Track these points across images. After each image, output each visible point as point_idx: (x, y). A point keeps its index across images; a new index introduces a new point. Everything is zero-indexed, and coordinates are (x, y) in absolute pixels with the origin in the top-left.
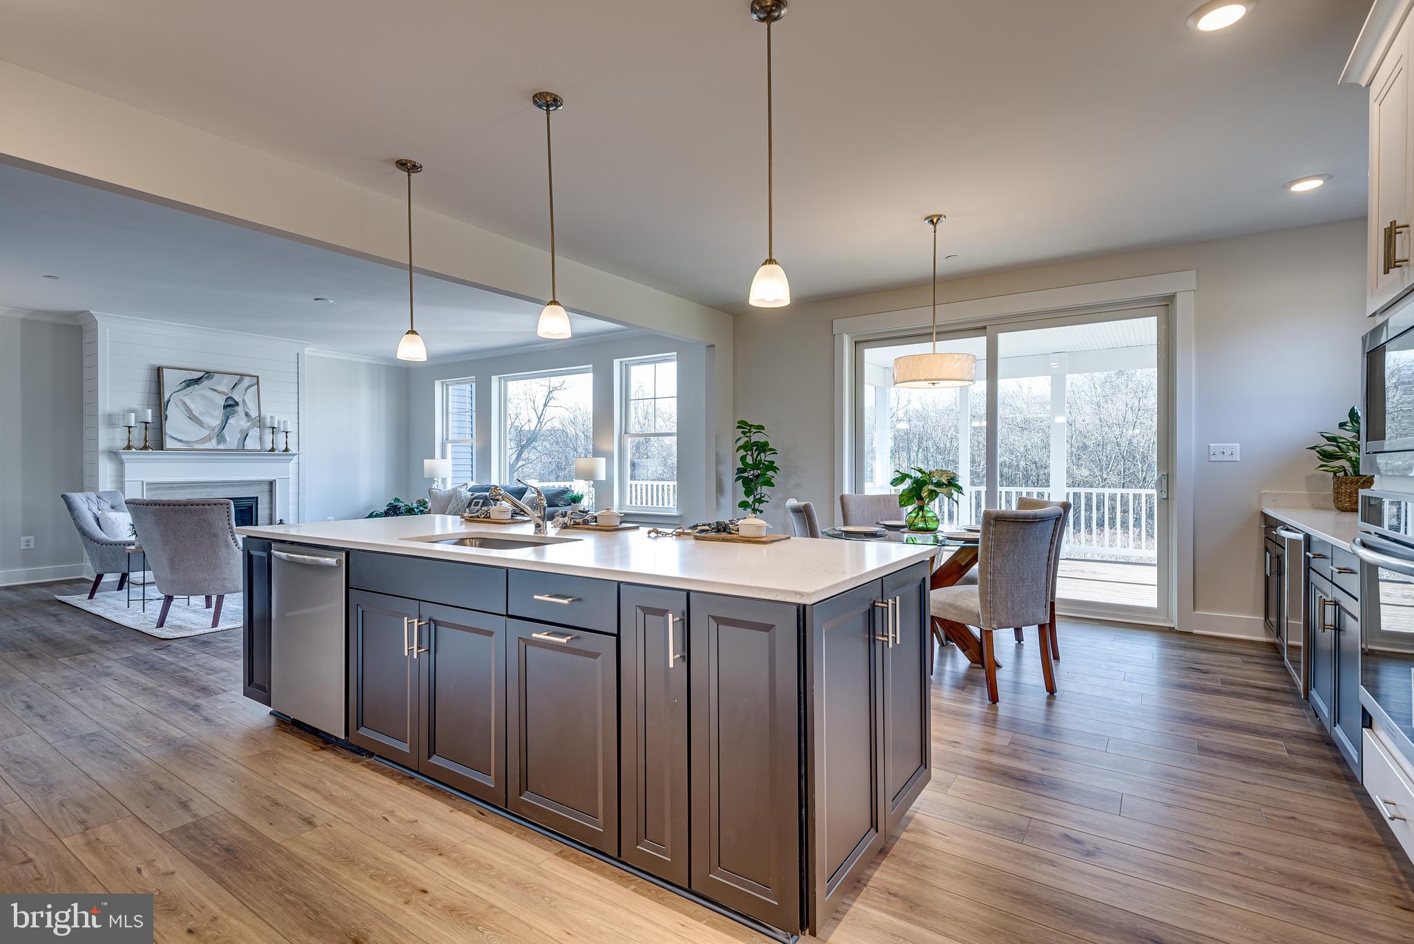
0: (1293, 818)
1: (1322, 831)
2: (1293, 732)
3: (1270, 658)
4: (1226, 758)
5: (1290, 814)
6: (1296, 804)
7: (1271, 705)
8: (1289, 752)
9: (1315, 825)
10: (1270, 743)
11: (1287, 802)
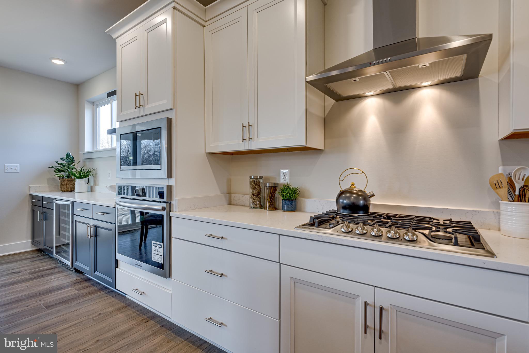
0: (100, 314)
1: (111, 313)
2: (72, 282)
3: (39, 256)
4: (60, 305)
5: (98, 313)
6: (96, 308)
7: (57, 275)
8: (78, 290)
9: (107, 312)
10: (69, 290)
11: (93, 309)
